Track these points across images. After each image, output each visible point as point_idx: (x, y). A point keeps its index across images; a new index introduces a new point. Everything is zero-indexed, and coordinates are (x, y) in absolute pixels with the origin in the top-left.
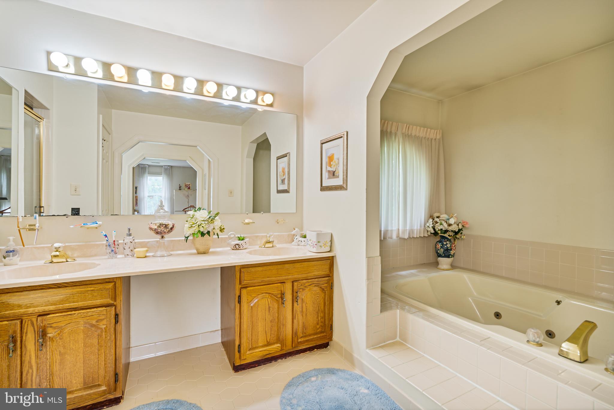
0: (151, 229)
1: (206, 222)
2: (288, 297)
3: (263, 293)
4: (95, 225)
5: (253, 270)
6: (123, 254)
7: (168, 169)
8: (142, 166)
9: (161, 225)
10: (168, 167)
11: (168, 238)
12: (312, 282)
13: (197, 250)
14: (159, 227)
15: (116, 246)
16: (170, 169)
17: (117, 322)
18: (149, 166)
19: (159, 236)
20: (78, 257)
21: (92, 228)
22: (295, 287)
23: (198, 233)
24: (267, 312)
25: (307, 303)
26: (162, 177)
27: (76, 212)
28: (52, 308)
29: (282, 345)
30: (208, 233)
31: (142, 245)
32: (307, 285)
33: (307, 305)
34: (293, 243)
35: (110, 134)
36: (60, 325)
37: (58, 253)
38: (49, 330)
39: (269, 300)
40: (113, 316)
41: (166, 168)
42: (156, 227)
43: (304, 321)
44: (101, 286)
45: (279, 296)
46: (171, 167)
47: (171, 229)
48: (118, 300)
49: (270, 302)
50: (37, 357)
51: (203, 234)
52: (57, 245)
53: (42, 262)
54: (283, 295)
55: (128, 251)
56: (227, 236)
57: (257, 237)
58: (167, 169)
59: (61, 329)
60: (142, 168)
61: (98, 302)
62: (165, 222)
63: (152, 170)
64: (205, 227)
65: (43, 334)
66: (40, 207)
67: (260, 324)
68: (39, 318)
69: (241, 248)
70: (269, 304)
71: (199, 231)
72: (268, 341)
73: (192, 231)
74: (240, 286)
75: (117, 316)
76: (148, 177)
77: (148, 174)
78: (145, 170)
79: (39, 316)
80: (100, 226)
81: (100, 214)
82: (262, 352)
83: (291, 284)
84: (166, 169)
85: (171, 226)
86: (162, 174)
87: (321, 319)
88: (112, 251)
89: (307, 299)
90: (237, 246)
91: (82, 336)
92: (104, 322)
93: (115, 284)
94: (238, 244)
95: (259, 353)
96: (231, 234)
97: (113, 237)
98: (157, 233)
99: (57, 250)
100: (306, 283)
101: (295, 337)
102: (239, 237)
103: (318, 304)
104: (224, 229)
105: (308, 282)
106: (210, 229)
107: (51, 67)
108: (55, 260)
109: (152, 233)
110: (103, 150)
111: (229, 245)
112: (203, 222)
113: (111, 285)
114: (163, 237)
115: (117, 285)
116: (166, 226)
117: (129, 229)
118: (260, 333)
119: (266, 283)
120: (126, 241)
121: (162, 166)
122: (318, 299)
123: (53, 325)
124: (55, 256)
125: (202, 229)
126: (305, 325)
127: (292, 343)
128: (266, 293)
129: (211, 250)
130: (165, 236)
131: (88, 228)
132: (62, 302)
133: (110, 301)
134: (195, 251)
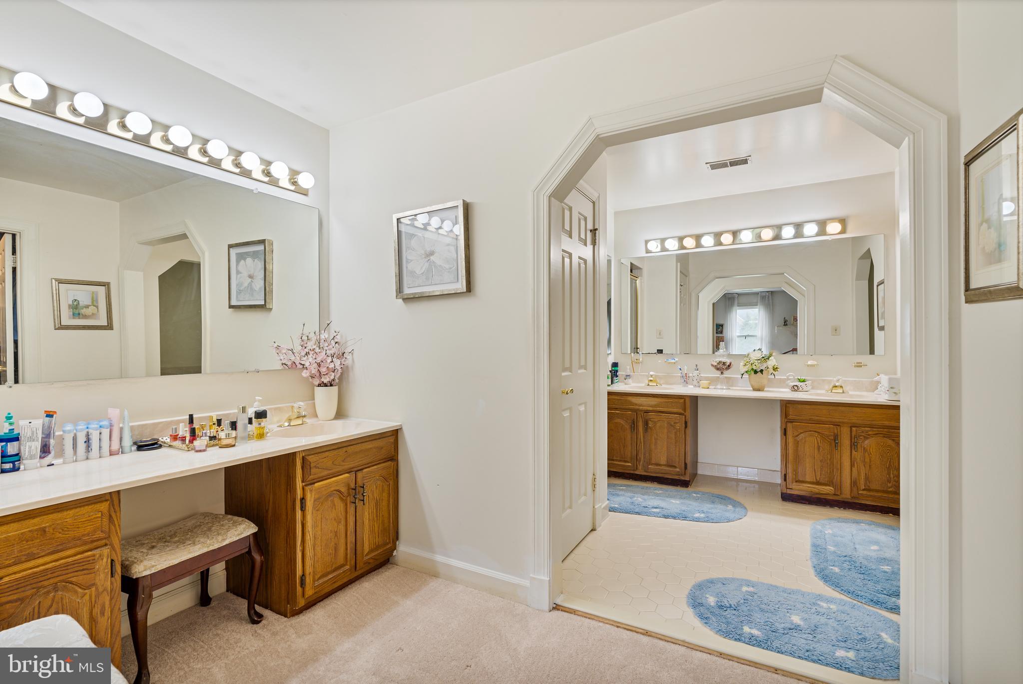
0: (712, 365)
1: (759, 361)
2: (846, 442)
3: (811, 431)
4: (673, 361)
5: (800, 406)
6: (692, 385)
7: (767, 297)
8: (730, 296)
9: (720, 362)
10: (767, 294)
11: (727, 374)
12: (878, 431)
13: (752, 387)
14: (718, 364)
15: (688, 378)
16: (770, 296)
17: (686, 427)
18: (739, 294)
19: (719, 372)
20: (663, 384)
21: (672, 363)
22: (854, 434)
23: (752, 371)
24: (816, 451)
25: (871, 454)
26: (757, 310)
27: (660, 351)
28: (651, 409)
29: (835, 489)
30: (762, 371)
31: (706, 379)
32: (870, 433)
33: (871, 456)
34: (876, 392)
35: (687, 276)
36: (654, 420)
37: (652, 379)
38: (650, 422)
39: (819, 439)
40: (684, 422)
41: (764, 294)
42: (716, 364)
43: (867, 472)
44: (676, 400)
45: (832, 438)
46: (771, 294)
47: (729, 366)
48: (687, 412)
49: (819, 442)
50: (644, 437)
51: (756, 372)
52: (651, 373)
53: (643, 385)
54: (836, 437)
55: (695, 382)
56: (786, 377)
57: (824, 381)
58: (765, 296)
59: (655, 423)
60: (729, 299)
61: (675, 410)
62: (724, 360)
63: (743, 300)
64: (758, 366)
65: (646, 423)
66: (637, 348)
67: (807, 460)
68: (645, 414)
69: (801, 389)
70: (818, 443)
71: (752, 369)
72: (818, 480)
73: (746, 369)
74: (786, 420)
75: (686, 423)
76: (738, 311)
77: (738, 306)
78: (734, 299)
79: (645, 412)
80: (677, 362)
81: (678, 353)
82: (810, 488)
83: (849, 429)
84: (763, 298)
85: (728, 364)
86: (757, 305)
87: (894, 477)
88: (685, 381)
89: (871, 449)
90: (796, 388)
91: (666, 431)
92: (678, 425)
93: (685, 400)
94: (796, 386)
95: (808, 488)
96: (789, 375)
97: (685, 370)
98: (718, 369)
99: (652, 376)
100: (870, 431)
101: (854, 486)
102: (799, 379)
103: (888, 459)
104: (777, 368)
105: (873, 431)
106: (763, 368)
107: (648, 251)
108: (651, 384)
109: (713, 369)
110: (681, 295)
111: (786, 386)
112: (756, 361)
113: (682, 401)
114: (722, 373)
115: (686, 401)
116: (724, 364)
117: (697, 365)
118: (808, 468)
119: (816, 422)
120: (694, 375)
121: (757, 293)
122: (888, 452)
123: (652, 420)
124: (651, 381)
125: (754, 368)
126: (868, 478)
127: (851, 493)
128: (815, 432)
129: (765, 389)
130: (724, 372)
131: (669, 363)
132: (655, 406)
133: (681, 411)
134: (752, 389)
